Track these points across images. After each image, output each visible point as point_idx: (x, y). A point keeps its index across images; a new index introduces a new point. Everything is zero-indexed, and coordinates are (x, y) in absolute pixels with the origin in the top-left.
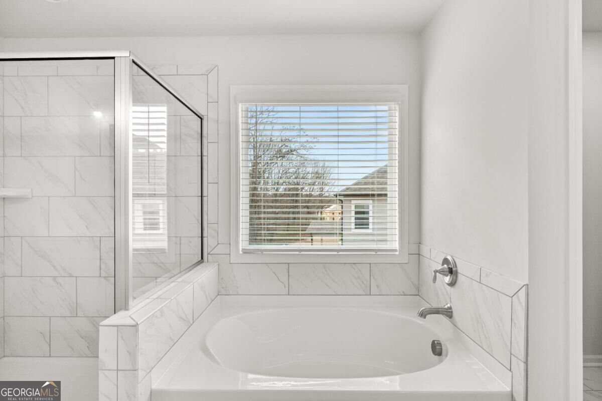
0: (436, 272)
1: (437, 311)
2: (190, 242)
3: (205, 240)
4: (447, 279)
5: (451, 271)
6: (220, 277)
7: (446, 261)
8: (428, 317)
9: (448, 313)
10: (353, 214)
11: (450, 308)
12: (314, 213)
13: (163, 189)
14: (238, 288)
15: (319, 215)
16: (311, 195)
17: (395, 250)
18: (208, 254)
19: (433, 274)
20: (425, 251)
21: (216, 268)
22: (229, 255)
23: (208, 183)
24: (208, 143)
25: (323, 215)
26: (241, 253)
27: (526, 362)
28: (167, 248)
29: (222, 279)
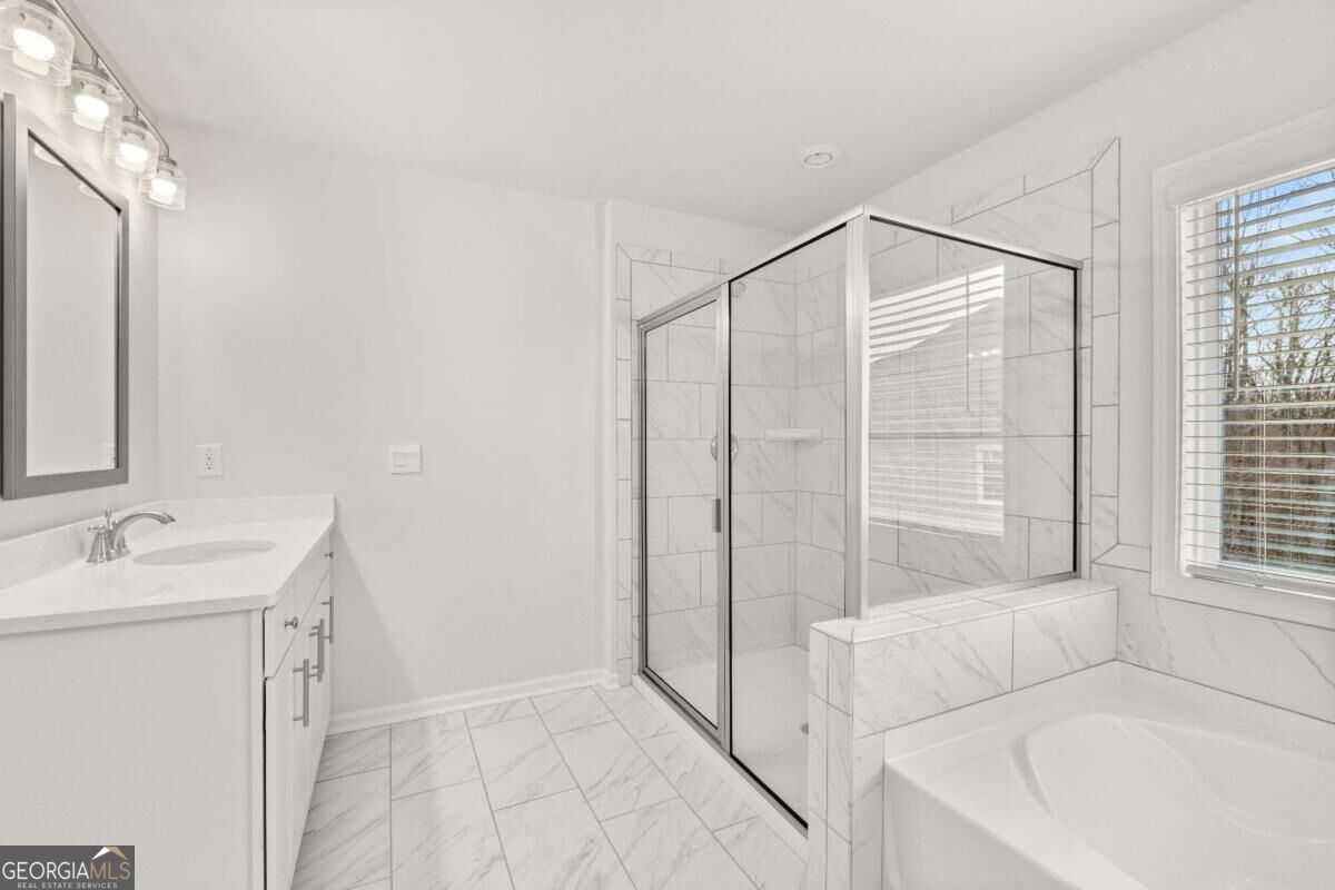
2: (1050, 530)
3: (1084, 531)
6: (1122, 621)
13: (994, 424)
14: (1172, 658)
18: (1092, 562)
21: (1112, 595)
22: (1146, 575)
23: (1092, 406)
24: (1092, 317)
26: (1184, 574)
28: (1002, 535)
29: (1128, 625)
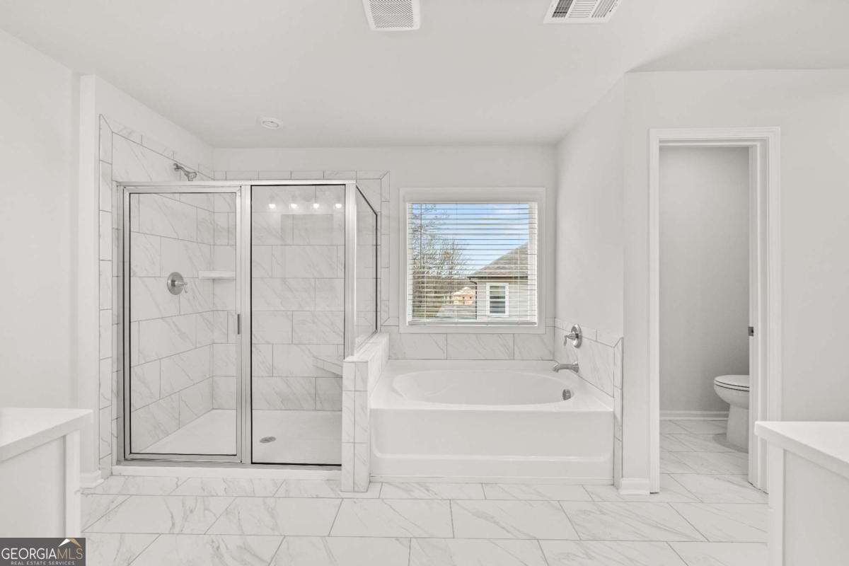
0: (566, 337)
1: (566, 367)
3: (379, 314)
4: (575, 342)
5: (577, 336)
6: (391, 346)
7: (574, 329)
8: (560, 371)
9: (575, 369)
10: (488, 298)
11: (577, 365)
12: (442, 297)
14: (405, 353)
15: (448, 299)
16: (439, 278)
17: (535, 323)
18: (381, 325)
19: (564, 339)
20: (559, 323)
21: (388, 337)
22: (398, 327)
23: (381, 268)
24: (381, 234)
25: (452, 299)
26: (407, 324)
27: (622, 389)
